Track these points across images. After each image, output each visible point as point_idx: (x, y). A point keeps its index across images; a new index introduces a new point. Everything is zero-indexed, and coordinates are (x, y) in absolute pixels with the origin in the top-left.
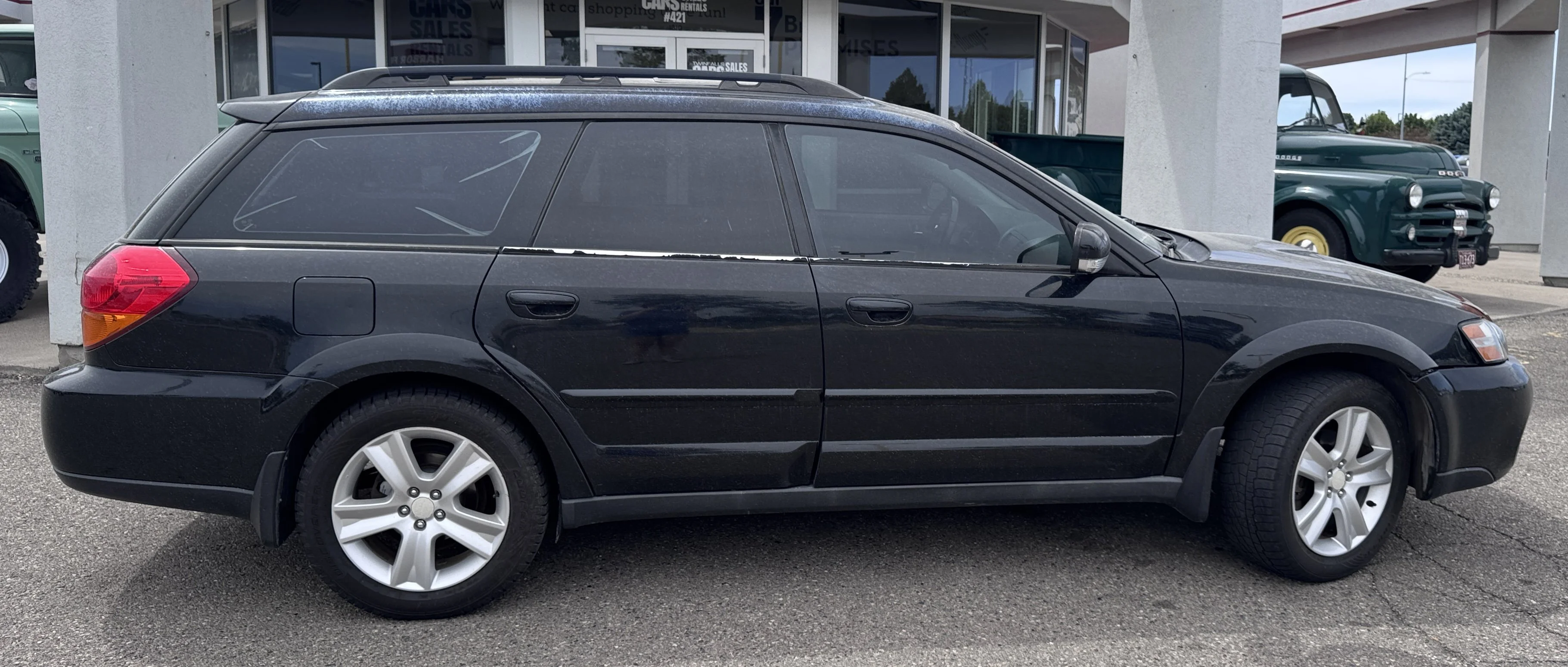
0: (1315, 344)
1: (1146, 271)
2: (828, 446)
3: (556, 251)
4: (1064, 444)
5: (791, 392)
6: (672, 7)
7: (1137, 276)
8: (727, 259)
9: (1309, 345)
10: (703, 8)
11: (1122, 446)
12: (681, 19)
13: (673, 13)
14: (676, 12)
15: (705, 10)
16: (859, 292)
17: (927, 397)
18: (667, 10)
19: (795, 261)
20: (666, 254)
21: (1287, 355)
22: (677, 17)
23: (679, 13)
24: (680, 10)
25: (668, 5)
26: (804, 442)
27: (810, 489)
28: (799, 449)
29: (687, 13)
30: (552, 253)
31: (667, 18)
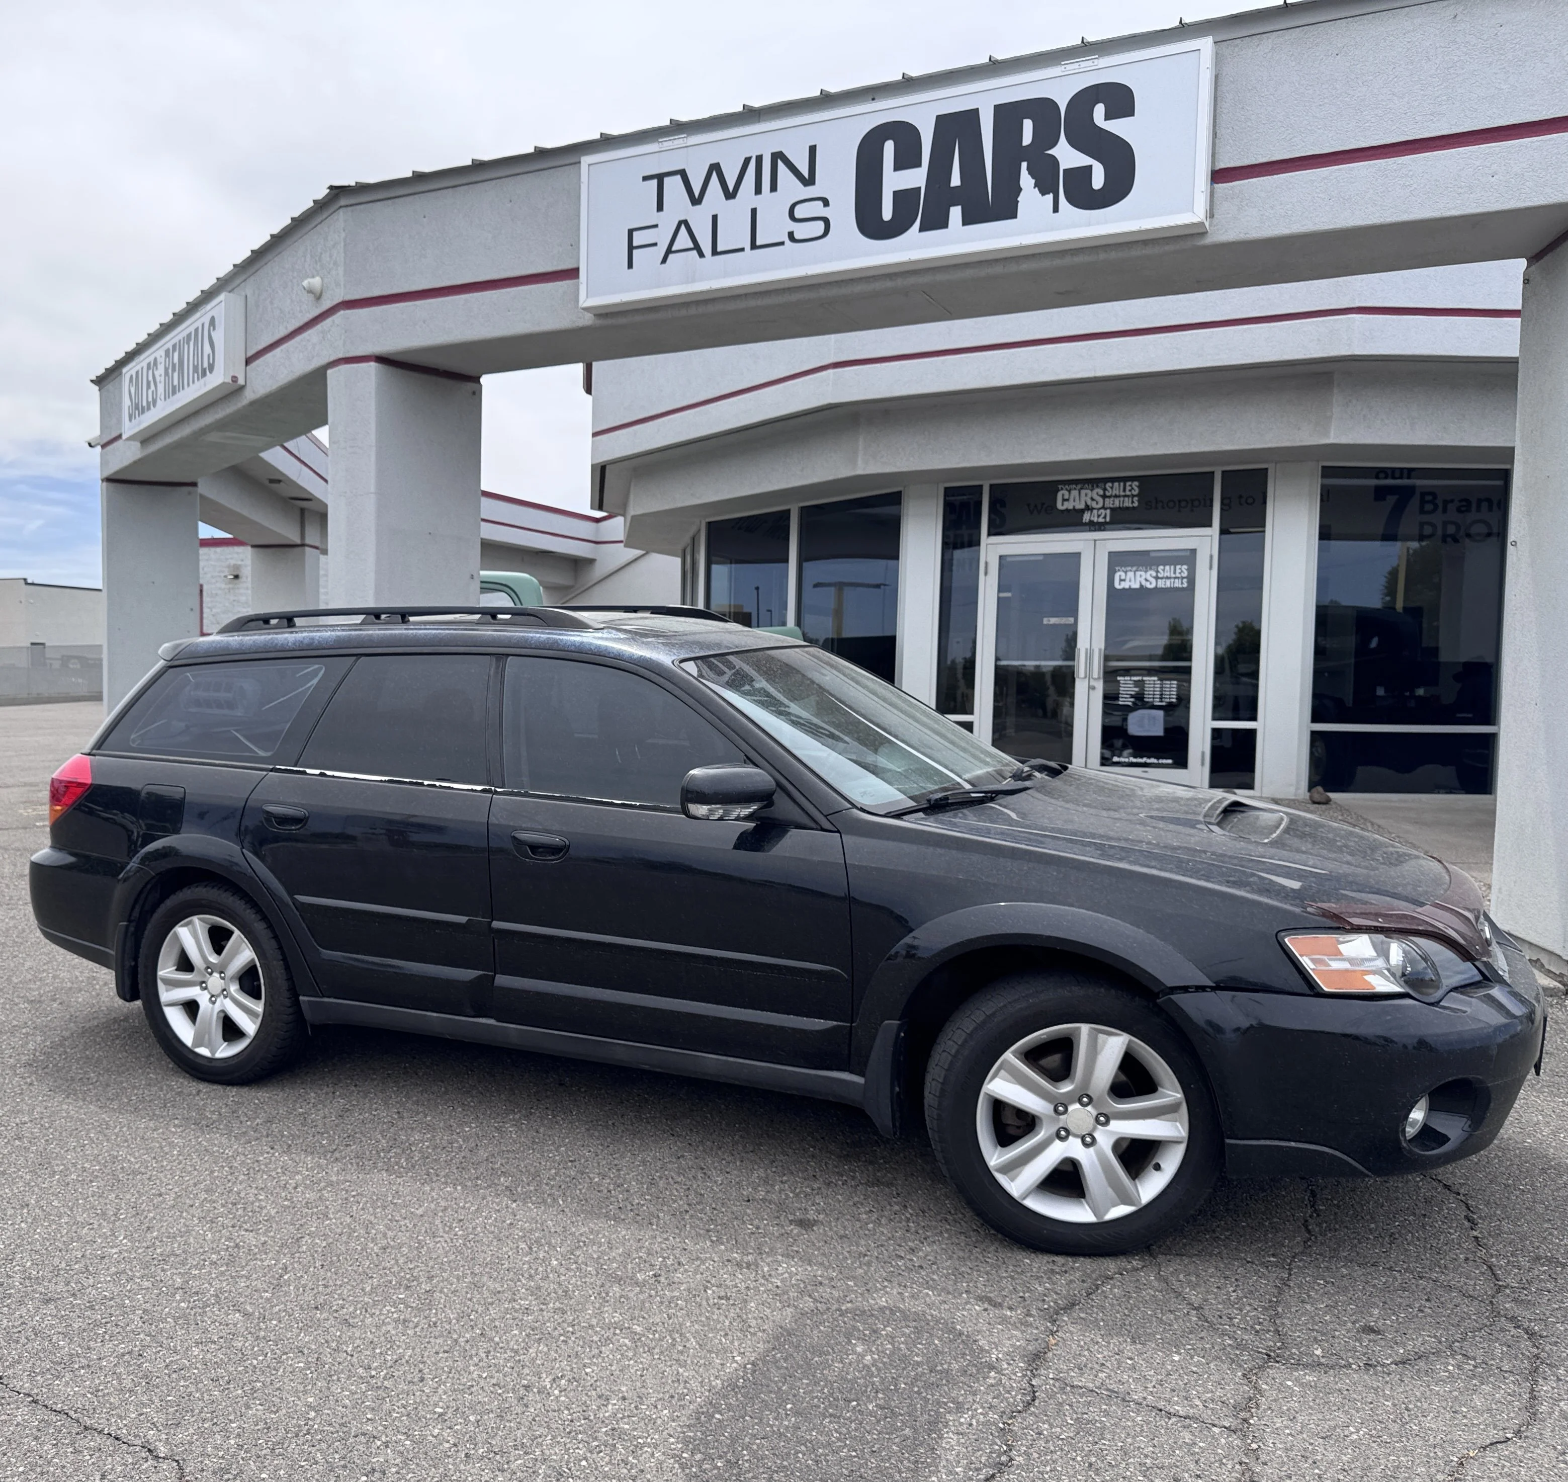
0: (1008, 932)
1: (827, 825)
2: (502, 980)
3: (309, 771)
4: (723, 1016)
5: (463, 919)
6: (1094, 505)
7: (816, 829)
8: (429, 785)
9: (1000, 932)
10: (1133, 502)
11: (789, 1028)
12: (1105, 517)
13: (1095, 512)
14: (1099, 509)
15: (1136, 504)
16: (524, 825)
17: (588, 942)
18: (1088, 508)
19: (483, 791)
20: (384, 778)
21: (970, 941)
22: (1099, 516)
23: (1102, 511)
24: (1103, 508)
25: (1089, 502)
26: (481, 972)
27: (492, 1022)
28: (476, 978)
29: (1112, 510)
30: (304, 773)
31: (1086, 517)
